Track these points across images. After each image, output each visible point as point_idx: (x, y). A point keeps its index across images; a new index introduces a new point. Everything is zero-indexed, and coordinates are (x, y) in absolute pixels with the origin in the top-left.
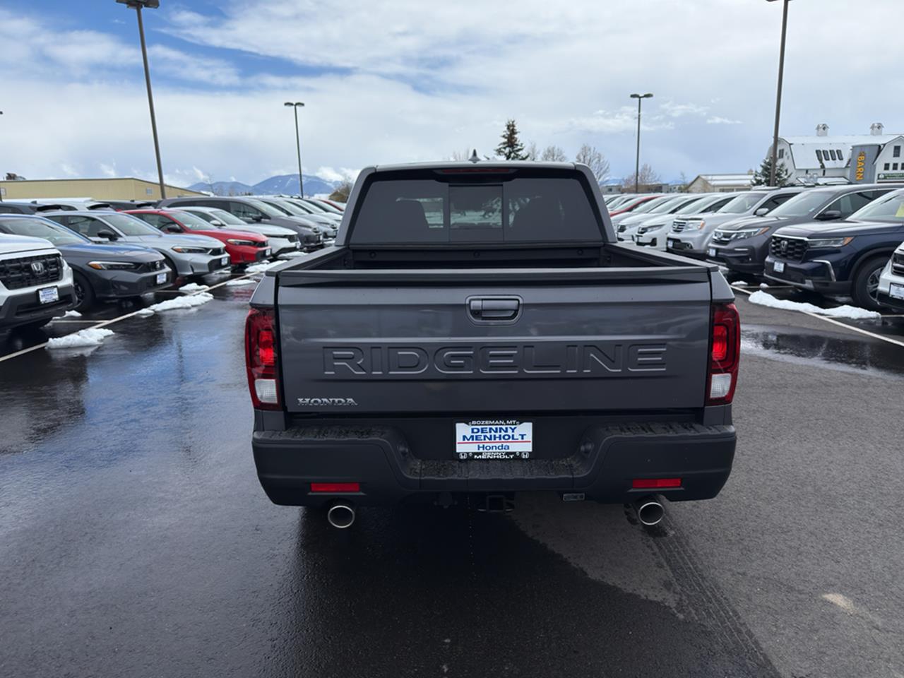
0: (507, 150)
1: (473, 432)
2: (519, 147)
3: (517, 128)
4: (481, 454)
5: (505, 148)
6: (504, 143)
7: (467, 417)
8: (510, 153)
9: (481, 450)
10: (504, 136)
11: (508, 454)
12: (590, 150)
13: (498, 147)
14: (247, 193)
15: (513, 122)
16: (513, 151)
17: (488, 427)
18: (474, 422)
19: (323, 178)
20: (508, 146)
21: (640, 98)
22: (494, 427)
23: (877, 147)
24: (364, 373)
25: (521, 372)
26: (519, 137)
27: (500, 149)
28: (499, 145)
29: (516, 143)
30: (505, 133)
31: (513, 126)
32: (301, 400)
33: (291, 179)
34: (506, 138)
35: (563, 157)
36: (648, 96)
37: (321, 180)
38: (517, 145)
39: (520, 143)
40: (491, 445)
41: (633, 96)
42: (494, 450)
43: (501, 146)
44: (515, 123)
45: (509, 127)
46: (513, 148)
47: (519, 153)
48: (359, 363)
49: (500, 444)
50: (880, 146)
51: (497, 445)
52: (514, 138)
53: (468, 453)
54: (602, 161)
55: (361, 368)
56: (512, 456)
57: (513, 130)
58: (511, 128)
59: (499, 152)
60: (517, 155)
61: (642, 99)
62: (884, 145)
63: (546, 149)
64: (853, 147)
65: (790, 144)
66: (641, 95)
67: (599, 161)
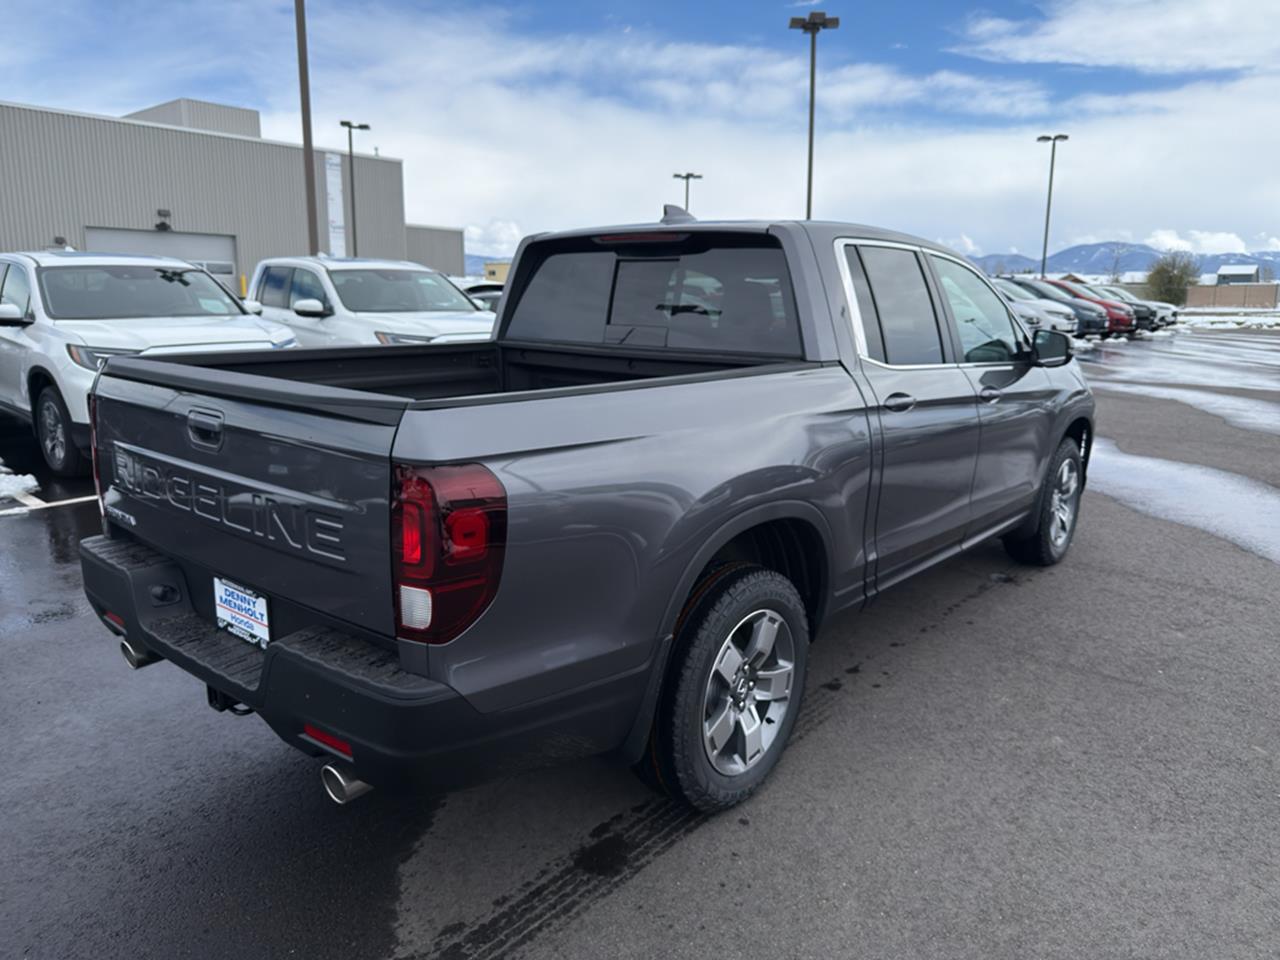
14: (1027, 270)
19: (1155, 248)
33: (1102, 249)
37: (1152, 249)
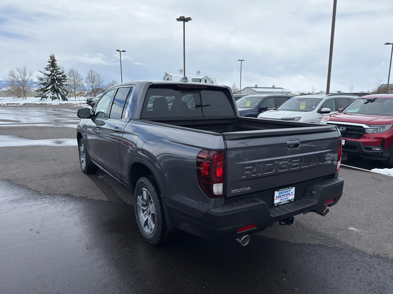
0: (51, 69)
1: (279, 194)
2: (58, 68)
3: (56, 58)
4: (281, 202)
5: (50, 68)
6: (49, 65)
7: (278, 189)
8: (53, 70)
9: (281, 201)
10: (49, 62)
11: (288, 201)
12: (94, 72)
13: (46, 67)
15: (53, 55)
16: (55, 70)
17: (283, 191)
18: (280, 190)
20: (52, 67)
21: (120, 52)
22: (285, 191)
23: (200, 80)
24: (255, 175)
25: (300, 167)
26: (58, 63)
27: (47, 68)
28: (47, 66)
29: (56, 65)
30: (49, 60)
31: (54, 57)
32: (232, 191)
34: (50, 63)
35: (78, 74)
36: (124, 51)
38: (57, 67)
39: (58, 66)
40: (283, 198)
41: (117, 51)
42: (284, 200)
43: (48, 66)
44: (54, 56)
45: (51, 58)
46: (54, 68)
47: (58, 70)
48: (254, 171)
49: (286, 197)
50: (200, 79)
51: (285, 198)
52: (55, 63)
53: (277, 203)
54: (100, 77)
55: (254, 173)
56: (289, 201)
57: (54, 59)
58: (53, 58)
59: (47, 69)
60: (57, 71)
61: (121, 52)
62: (202, 79)
63: (70, 70)
64: (192, 79)
65: (171, 76)
66: (121, 51)
67: (99, 77)
